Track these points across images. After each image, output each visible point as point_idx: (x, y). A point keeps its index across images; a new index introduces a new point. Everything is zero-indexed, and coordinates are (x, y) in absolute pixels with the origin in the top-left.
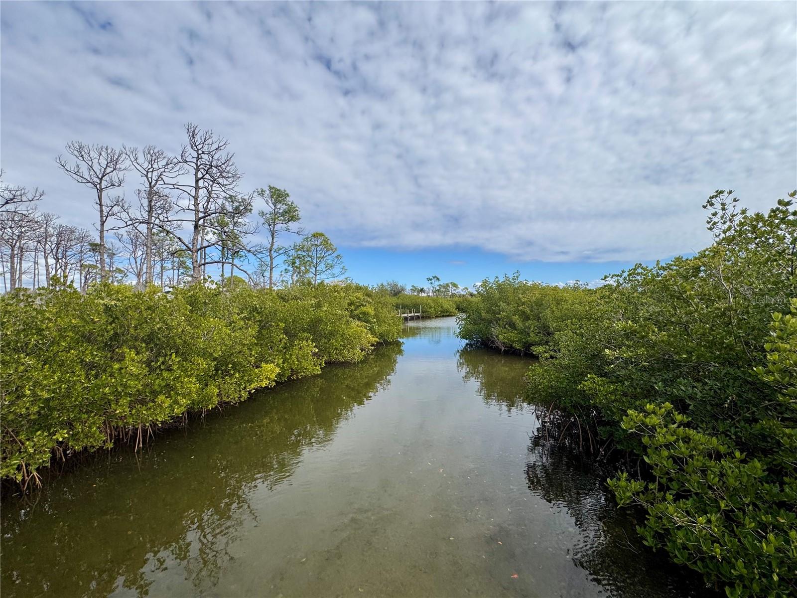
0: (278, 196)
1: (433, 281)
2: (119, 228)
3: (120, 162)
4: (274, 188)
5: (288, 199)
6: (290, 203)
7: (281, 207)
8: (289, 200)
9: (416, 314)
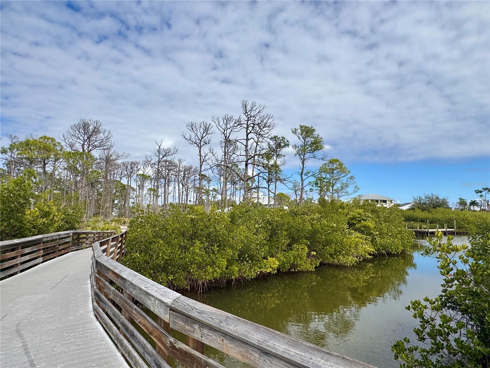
0: (307, 131)
1: (484, 193)
2: (208, 169)
3: (209, 129)
4: (303, 126)
5: (314, 133)
6: (316, 136)
7: (310, 140)
8: (316, 133)
9: (448, 230)
